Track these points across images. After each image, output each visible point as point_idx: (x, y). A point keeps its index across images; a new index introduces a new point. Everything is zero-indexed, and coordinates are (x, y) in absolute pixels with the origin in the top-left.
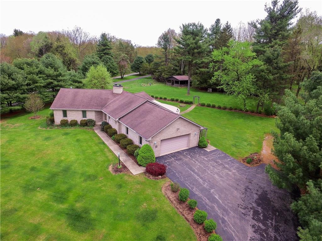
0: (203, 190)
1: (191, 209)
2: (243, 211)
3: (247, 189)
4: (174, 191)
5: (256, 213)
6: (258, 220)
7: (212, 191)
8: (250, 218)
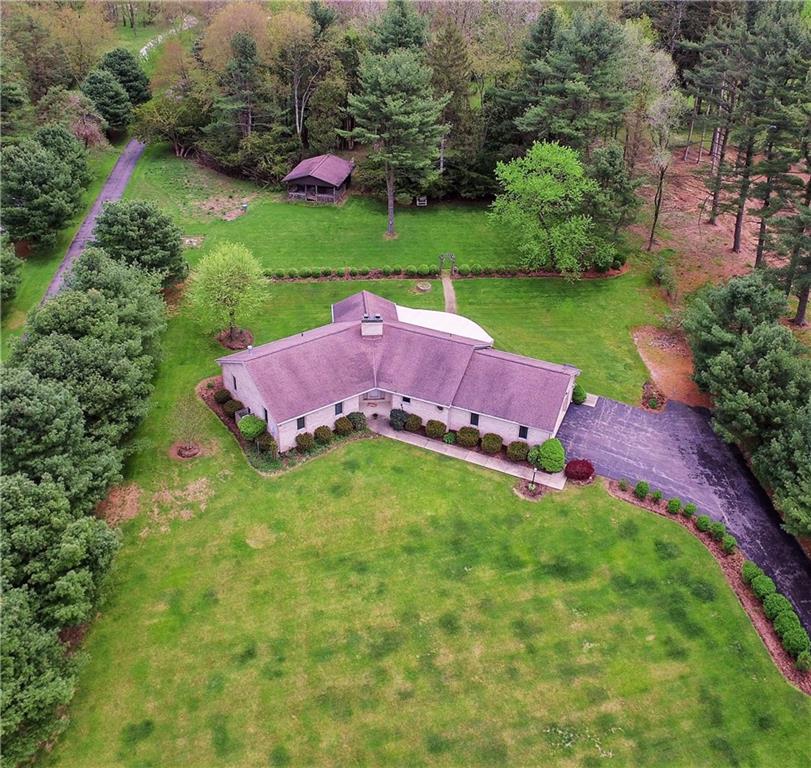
0: (646, 474)
1: (656, 501)
2: (697, 481)
3: (681, 450)
4: (623, 489)
5: (708, 477)
6: (714, 484)
7: (654, 470)
8: (706, 485)
